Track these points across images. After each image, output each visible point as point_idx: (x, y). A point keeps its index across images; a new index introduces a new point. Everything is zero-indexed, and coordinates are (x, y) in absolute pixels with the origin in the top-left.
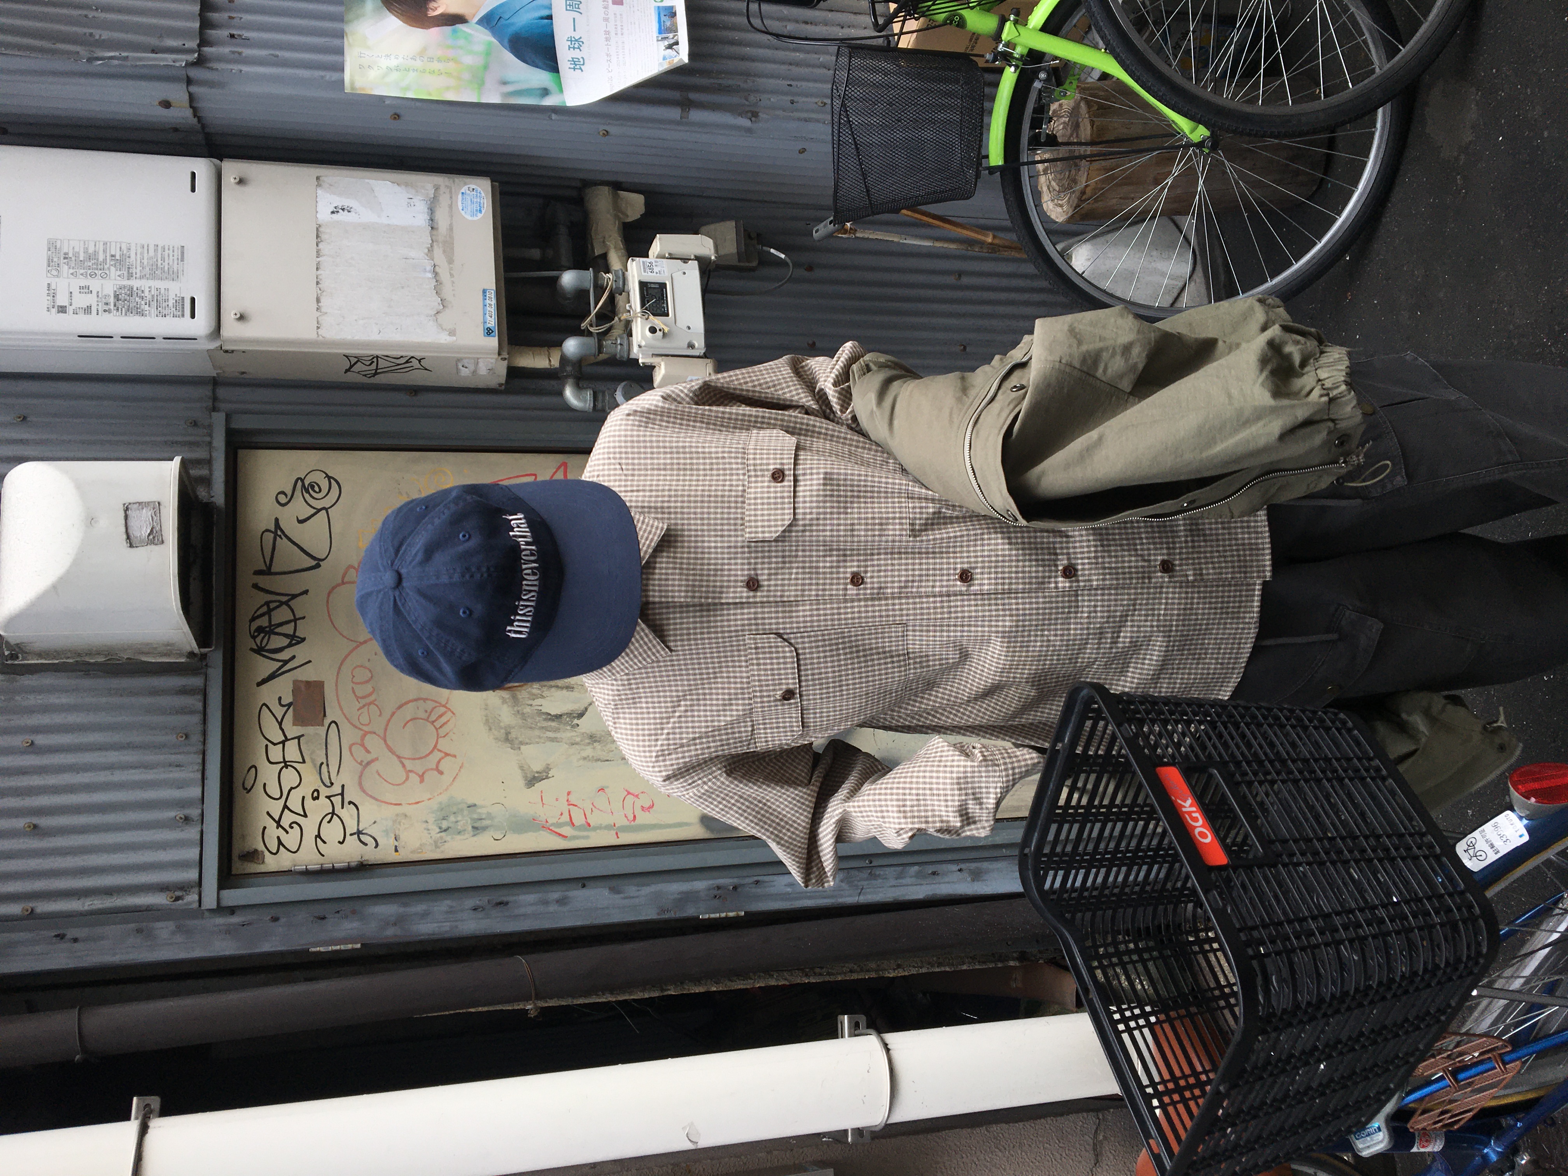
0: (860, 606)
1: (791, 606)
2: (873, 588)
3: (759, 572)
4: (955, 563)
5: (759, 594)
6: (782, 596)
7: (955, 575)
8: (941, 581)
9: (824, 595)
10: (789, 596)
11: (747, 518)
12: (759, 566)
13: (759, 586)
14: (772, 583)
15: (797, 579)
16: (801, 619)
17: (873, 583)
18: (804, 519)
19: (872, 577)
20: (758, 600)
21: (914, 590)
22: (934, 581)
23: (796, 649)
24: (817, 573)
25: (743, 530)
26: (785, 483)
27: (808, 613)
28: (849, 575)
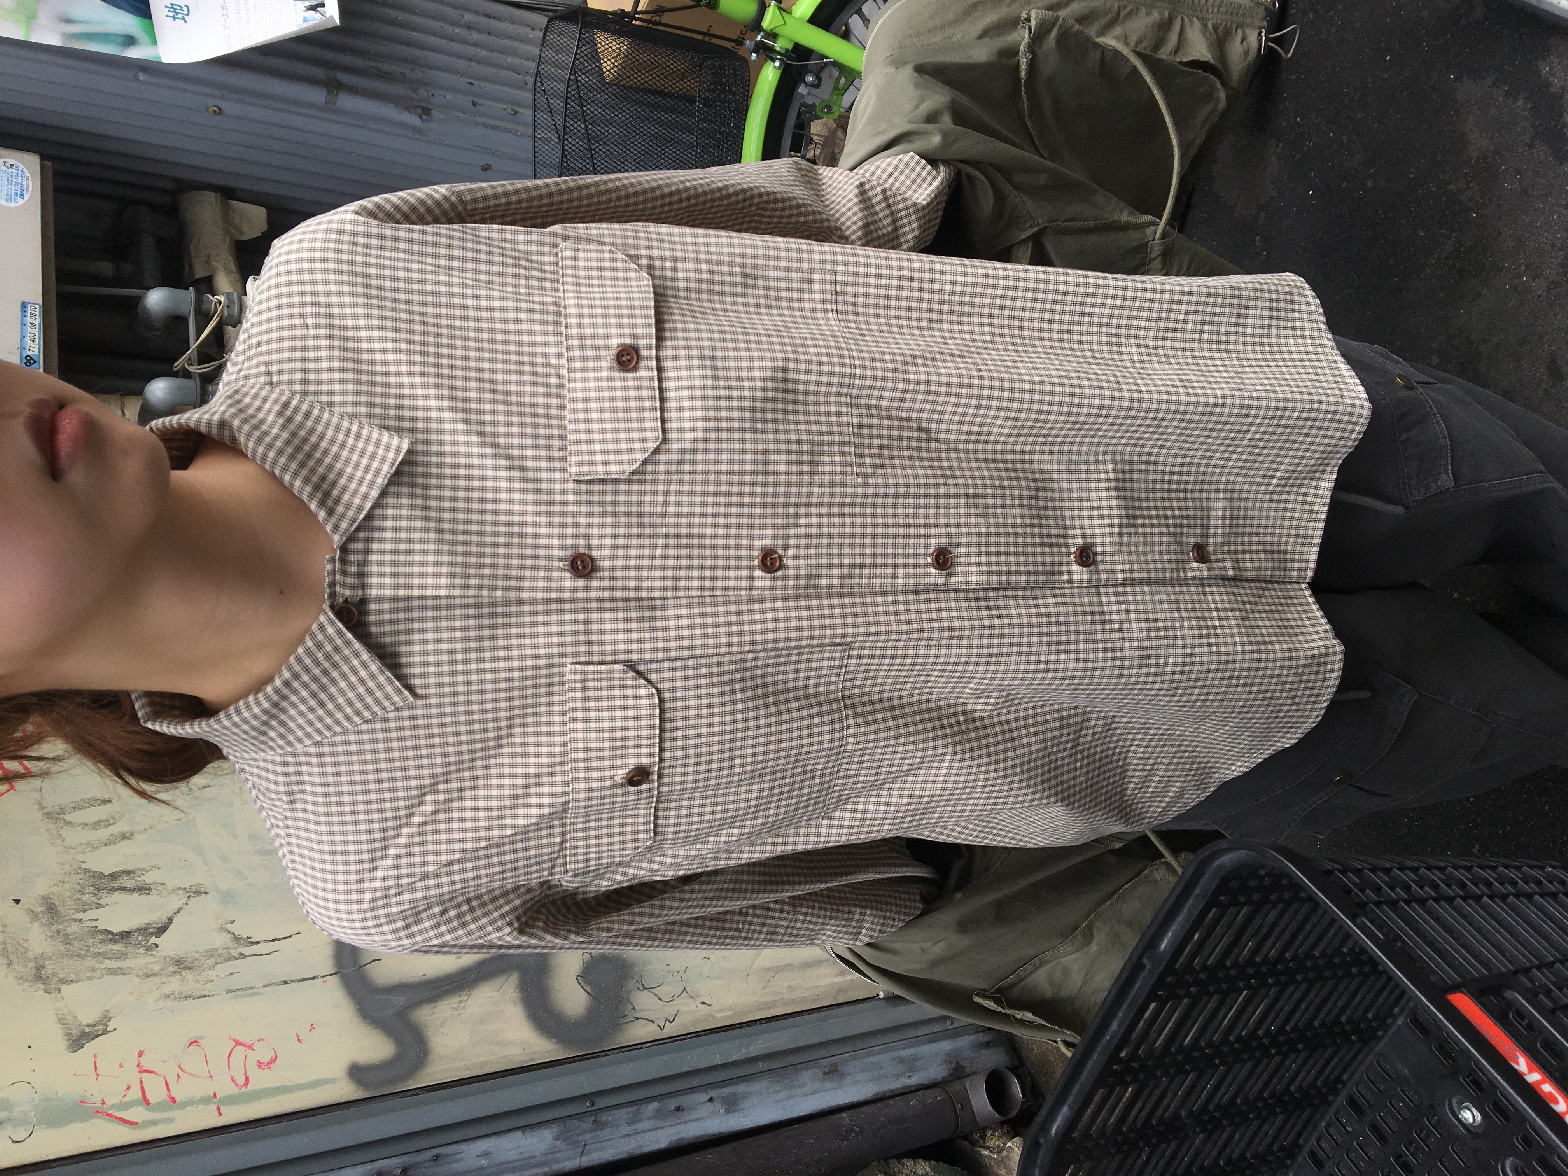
0: (775, 610)
1: (653, 608)
2: (798, 577)
3: (594, 542)
4: (928, 536)
5: (595, 584)
6: (637, 589)
7: (926, 556)
8: (905, 566)
9: (713, 589)
10: (651, 589)
11: (572, 437)
12: (595, 531)
13: (595, 569)
14: (620, 563)
15: (665, 557)
16: (673, 634)
17: (798, 567)
18: (680, 440)
19: (796, 557)
20: (593, 594)
21: (864, 581)
22: (896, 566)
23: (659, 691)
24: (702, 547)
25: (563, 459)
26: (643, 373)
27: (685, 622)
28: (756, 553)
